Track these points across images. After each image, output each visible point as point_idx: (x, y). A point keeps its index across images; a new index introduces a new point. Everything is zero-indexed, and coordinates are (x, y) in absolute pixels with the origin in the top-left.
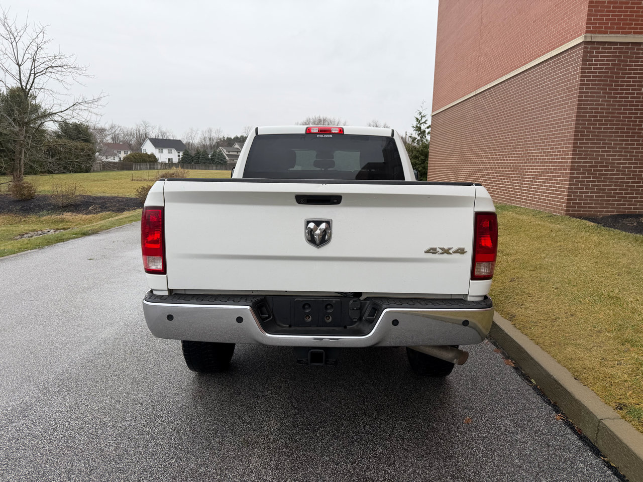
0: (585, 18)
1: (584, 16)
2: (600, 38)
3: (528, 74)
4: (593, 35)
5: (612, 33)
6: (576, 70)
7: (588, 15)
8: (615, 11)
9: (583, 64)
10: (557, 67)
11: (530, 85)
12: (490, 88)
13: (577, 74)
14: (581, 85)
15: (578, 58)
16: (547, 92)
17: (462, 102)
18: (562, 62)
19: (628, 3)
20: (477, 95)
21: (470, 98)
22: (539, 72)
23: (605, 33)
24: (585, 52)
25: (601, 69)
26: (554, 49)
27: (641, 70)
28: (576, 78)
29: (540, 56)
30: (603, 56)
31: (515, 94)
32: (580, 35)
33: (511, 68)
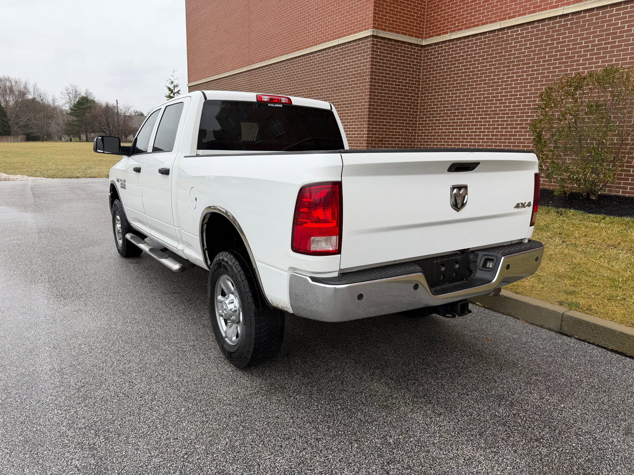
0: (371, 15)
1: (371, 14)
2: (382, 34)
3: (313, 57)
4: (378, 31)
5: (389, 31)
6: (367, 59)
7: (374, 13)
8: (390, 13)
9: (372, 54)
10: (345, 54)
11: (317, 67)
12: (268, 65)
13: (367, 62)
14: (371, 72)
15: (367, 48)
16: (337, 75)
17: (231, 76)
18: (350, 49)
19: (397, 8)
20: (251, 70)
21: (243, 72)
22: (325, 56)
23: (385, 30)
24: (373, 44)
25: (384, 60)
26: (340, 37)
27: (407, 64)
28: (366, 65)
29: (325, 42)
30: (384, 50)
31: (300, 74)
32: (368, 29)
33: (292, 49)
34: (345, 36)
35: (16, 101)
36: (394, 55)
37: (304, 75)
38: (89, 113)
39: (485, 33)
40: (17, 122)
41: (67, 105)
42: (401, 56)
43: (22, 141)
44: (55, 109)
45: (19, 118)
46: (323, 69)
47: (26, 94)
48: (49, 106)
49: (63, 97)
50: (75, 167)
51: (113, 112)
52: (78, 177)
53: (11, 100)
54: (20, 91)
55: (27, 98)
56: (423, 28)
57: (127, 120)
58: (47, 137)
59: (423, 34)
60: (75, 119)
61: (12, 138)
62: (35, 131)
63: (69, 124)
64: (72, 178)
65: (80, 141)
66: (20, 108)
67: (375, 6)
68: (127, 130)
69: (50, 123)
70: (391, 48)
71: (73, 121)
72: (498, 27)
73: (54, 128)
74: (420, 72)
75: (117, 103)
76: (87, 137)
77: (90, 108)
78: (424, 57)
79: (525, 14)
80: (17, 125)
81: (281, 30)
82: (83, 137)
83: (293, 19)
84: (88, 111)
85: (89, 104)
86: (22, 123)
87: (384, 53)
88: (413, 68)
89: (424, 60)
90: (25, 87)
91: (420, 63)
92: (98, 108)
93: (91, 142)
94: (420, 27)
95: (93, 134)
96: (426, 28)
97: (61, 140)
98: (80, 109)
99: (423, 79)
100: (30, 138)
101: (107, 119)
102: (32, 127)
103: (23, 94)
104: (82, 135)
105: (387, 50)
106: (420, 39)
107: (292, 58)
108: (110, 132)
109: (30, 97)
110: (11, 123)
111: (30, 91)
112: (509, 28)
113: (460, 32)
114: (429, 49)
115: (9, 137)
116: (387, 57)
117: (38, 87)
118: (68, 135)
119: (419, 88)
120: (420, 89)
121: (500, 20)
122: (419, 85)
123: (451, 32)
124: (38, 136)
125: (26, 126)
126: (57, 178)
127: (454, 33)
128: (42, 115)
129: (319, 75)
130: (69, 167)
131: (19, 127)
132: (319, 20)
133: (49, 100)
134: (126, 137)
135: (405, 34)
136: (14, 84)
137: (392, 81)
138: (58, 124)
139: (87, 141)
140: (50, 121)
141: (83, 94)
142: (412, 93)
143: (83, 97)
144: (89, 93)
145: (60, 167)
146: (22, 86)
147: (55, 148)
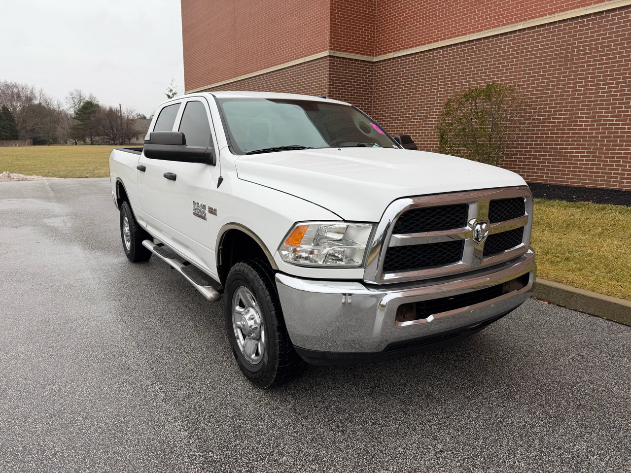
0: (328, 39)
2: (338, 54)
3: (286, 71)
4: (334, 51)
5: (344, 51)
6: (326, 74)
7: (330, 37)
8: (344, 37)
9: (330, 71)
10: (310, 70)
11: (289, 80)
12: (251, 78)
13: (326, 77)
14: (329, 85)
15: (326, 66)
16: (304, 87)
17: (221, 86)
18: (314, 66)
19: (350, 33)
20: (237, 81)
21: (231, 83)
22: (295, 71)
23: (340, 51)
24: (330, 63)
25: (340, 75)
26: (306, 56)
27: (360, 77)
28: (325, 80)
29: (295, 59)
30: (340, 67)
31: (276, 85)
32: (326, 50)
33: (270, 64)
34: (309, 55)
35: (24, 106)
36: (349, 71)
37: (280, 87)
38: (93, 117)
39: (418, 53)
40: (24, 127)
41: (72, 109)
42: (355, 71)
43: (29, 145)
44: (60, 113)
45: (26, 122)
46: (294, 81)
47: (32, 99)
48: (54, 111)
49: (68, 101)
50: (83, 168)
51: (117, 116)
52: (87, 177)
53: (18, 106)
54: (27, 97)
55: (34, 104)
56: (373, 48)
57: (130, 123)
58: (53, 141)
59: (373, 53)
60: (80, 123)
61: (20, 142)
62: (42, 135)
63: (74, 128)
64: (81, 177)
65: (85, 145)
66: (27, 112)
67: (331, 32)
68: (130, 133)
69: (56, 128)
70: (346, 65)
71: (78, 126)
72: (427, 49)
73: (60, 131)
74: (372, 84)
75: (120, 107)
76: (91, 140)
77: (94, 112)
78: (375, 71)
79: (444, 39)
80: (24, 129)
81: (261, 47)
82: (88, 140)
83: (270, 39)
84: (93, 115)
85: (93, 109)
86: (29, 128)
87: (340, 70)
88: (366, 81)
89: (375, 74)
90: (32, 93)
91: (372, 76)
92: (102, 112)
93: (95, 145)
94: (370, 47)
95: (97, 138)
96: (376, 48)
97: (67, 143)
98: (85, 113)
99: (374, 89)
100: (37, 142)
101: (111, 122)
102: (39, 131)
103: (29, 99)
104: (87, 139)
105: (343, 67)
106: (371, 57)
107: (270, 72)
108: (113, 135)
109: (36, 102)
110: (18, 128)
111: (36, 96)
112: (434, 49)
113: (401, 51)
114: (378, 65)
115: (17, 141)
116: (343, 73)
117: (44, 92)
118: (74, 138)
119: (371, 97)
120: (373, 98)
121: (428, 43)
122: (371, 94)
123: (394, 51)
124: (45, 140)
125: (33, 130)
126: (68, 178)
127: (396, 52)
128: (48, 119)
129: (291, 87)
130: (77, 169)
131: (26, 131)
132: (290, 41)
133: (54, 105)
134: (129, 139)
135: (358, 53)
136: (21, 90)
137: (348, 92)
138: (64, 128)
139: (92, 144)
140: (56, 126)
141: (87, 99)
142: (365, 101)
143: (88, 102)
144: (93, 97)
145: (70, 168)
146: (29, 92)
147: (63, 152)
